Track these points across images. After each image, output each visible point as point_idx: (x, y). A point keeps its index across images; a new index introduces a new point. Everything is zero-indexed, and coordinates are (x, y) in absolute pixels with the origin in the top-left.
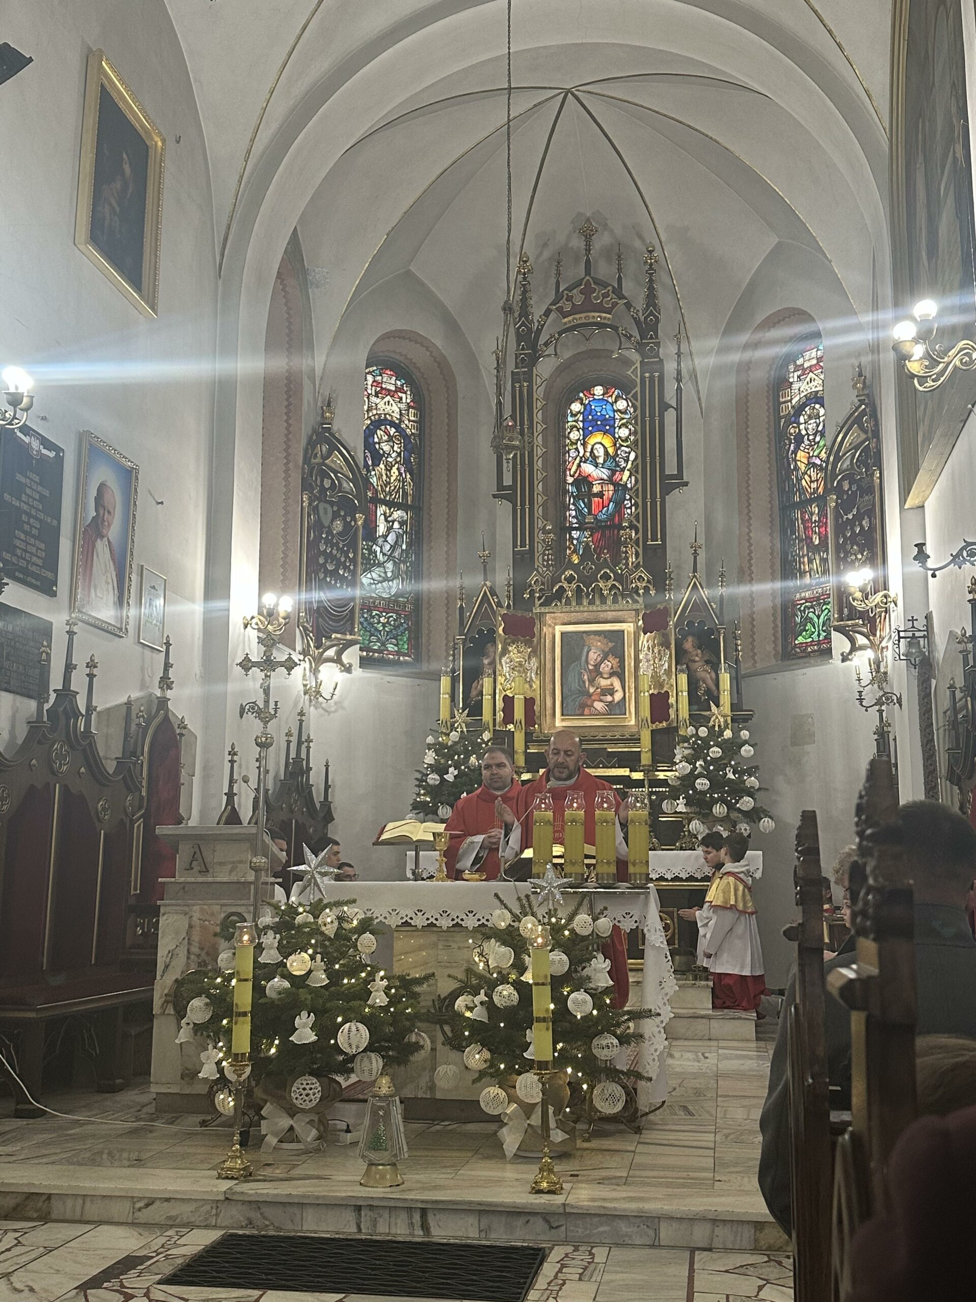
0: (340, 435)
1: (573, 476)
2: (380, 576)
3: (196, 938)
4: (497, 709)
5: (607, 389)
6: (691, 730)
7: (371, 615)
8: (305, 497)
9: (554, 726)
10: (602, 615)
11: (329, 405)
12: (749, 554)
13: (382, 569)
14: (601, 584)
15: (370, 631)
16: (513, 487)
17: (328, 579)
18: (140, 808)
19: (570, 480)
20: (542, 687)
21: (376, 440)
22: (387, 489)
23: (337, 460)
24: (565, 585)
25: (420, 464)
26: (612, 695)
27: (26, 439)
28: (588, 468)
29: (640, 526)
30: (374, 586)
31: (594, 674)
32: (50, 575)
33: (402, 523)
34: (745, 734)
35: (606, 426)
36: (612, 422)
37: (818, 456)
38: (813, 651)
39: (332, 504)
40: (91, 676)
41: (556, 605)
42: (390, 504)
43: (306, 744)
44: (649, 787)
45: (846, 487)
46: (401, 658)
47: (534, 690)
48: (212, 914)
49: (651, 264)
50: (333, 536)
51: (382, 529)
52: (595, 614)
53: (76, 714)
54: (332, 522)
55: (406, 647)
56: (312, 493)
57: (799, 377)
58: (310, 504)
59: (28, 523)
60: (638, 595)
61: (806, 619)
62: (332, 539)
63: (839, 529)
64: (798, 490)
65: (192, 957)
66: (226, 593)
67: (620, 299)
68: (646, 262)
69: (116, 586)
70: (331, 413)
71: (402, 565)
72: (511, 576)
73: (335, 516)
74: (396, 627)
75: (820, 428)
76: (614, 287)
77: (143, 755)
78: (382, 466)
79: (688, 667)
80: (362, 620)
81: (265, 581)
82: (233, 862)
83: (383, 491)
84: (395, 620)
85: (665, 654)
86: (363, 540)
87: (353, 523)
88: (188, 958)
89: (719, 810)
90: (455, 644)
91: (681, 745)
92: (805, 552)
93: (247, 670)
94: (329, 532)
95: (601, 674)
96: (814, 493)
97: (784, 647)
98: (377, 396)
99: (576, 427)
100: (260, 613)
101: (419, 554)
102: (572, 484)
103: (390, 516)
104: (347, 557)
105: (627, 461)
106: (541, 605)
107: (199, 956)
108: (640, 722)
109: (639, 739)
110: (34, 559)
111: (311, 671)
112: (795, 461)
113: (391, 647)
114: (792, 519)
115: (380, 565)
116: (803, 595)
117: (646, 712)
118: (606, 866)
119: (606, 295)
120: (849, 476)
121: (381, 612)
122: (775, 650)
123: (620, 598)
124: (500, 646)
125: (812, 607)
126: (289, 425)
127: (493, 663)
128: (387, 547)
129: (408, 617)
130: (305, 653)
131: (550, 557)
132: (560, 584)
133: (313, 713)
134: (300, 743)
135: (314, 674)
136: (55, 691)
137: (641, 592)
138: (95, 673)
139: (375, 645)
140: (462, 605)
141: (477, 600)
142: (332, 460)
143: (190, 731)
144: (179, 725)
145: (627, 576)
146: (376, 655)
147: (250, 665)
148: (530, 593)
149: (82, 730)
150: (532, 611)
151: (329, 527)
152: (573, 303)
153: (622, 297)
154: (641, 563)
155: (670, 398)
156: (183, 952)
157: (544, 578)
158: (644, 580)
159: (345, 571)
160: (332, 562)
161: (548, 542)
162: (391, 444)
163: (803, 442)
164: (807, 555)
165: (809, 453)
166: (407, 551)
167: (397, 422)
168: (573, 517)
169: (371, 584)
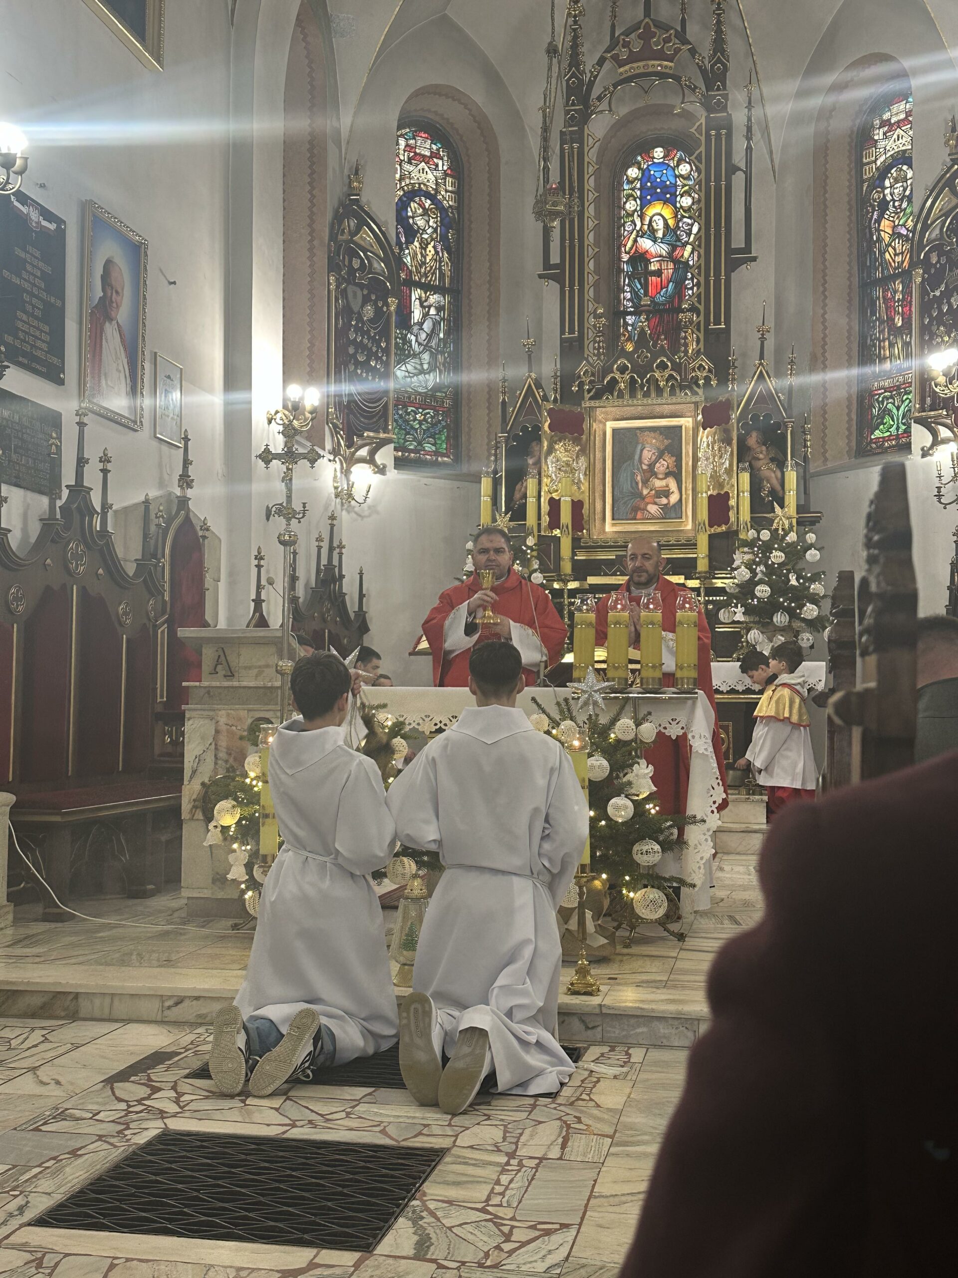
0: (369, 207)
1: (628, 253)
2: (415, 368)
3: (223, 743)
4: (542, 513)
5: (668, 152)
6: (752, 534)
7: (406, 412)
8: (332, 279)
9: (604, 532)
10: (658, 409)
11: (357, 173)
12: (823, 339)
13: (417, 361)
14: (657, 375)
15: (405, 430)
16: (561, 266)
17: (359, 371)
18: (164, 612)
19: (625, 257)
20: (592, 490)
21: (410, 214)
22: (423, 270)
23: (366, 237)
24: (617, 376)
26: (667, 497)
27: (24, 209)
28: (646, 244)
29: (701, 308)
30: (409, 379)
31: (648, 475)
32: (56, 361)
33: (439, 309)
34: (811, 537)
35: (667, 195)
36: (673, 190)
37: (904, 225)
38: (890, 447)
39: (362, 287)
40: (105, 472)
41: (607, 398)
42: (427, 288)
43: (337, 550)
44: (706, 595)
45: (934, 260)
46: (439, 459)
47: (583, 492)
48: (239, 719)
49: (719, 4)
50: (363, 323)
51: (417, 315)
52: (650, 408)
53: (92, 512)
54: (362, 306)
55: (444, 446)
56: (340, 274)
57: (885, 134)
58: (338, 287)
59: (30, 303)
60: (698, 386)
61: (884, 411)
62: (363, 326)
63: (925, 309)
64: (881, 264)
65: (220, 762)
66: (248, 386)
67: (683, 44)
68: (713, 1)
69: (128, 375)
70: (359, 183)
71: (439, 356)
72: (558, 366)
73: (366, 300)
74: (434, 425)
75: (907, 193)
76: (676, 30)
77: (164, 557)
78: (416, 244)
79: (751, 465)
80: (396, 417)
81: (290, 371)
82: (260, 667)
83: (418, 272)
84: (432, 417)
85: (726, 452)
87: (385, 309)
88: (216, 764)
90: (497, 443)
91: (741, 549)
92: (886, 336)
93: (267, 462)
94: (360, 319)
95: (655, 475)
96: (898, 268)
97: (859, 443)
98: (409, 162)
99: (632, 195)
100: (285, 407)
101: (457, 343)
102: (627, 262)
103: (426, 301)
104: (379, 346)
105: (689, 234)
106: (591, 398)
107: (226, 761)
108: (697, 526)
109: (696, 545)
110: (39, 343)
111: (342, 472)
112: (878, 230)
113: (428, 447)
114: (872, 298)
115: (415, 355)
116: (882, 383)
117: (704, 514)
118: (651, 671)
119: (667, 40)
120: (938, 248)
121: (417, 409)
122: (850, 447)
123: (678, 391)
124: (545, 444)
125: (892, 397)
126: (313, 196)
127: (538, 463)
128: (423, 336)
129: (446, 414)
130: (335, 452)
131: (601, 344)
132: (612, 375)
133: (345, 517)
134: (331, 549)
135: (346, 475)
136: (67, 486)
137: (701, 382)
138: (109, 468)
139: (411, 444)
140: (504, 399)
141: (520, 394)
142: (361, 237)
143: (213, 533)
144: (201, 527)
145: (685, 365)
146: (412, 455)
147: (271, 457)
148: (579, 386)
149: (98, 529)
150: (580, 405)
151: (359, 313)
152: (630, 50)
153: (685, 42)
154: (702, 350)
155: (739, 159)
156: (210, 758)
157: (595, 368)
158: (704, 368)
159: (377, 362)
160: (362, 353)
161: (599, 327)
162: (427, 218)
163: (888, 209)
164: (888, 338)
165: (894, 222)
166: (444, 340)
167: (433, 192)
168: (628, 300)
169: (406, 377)
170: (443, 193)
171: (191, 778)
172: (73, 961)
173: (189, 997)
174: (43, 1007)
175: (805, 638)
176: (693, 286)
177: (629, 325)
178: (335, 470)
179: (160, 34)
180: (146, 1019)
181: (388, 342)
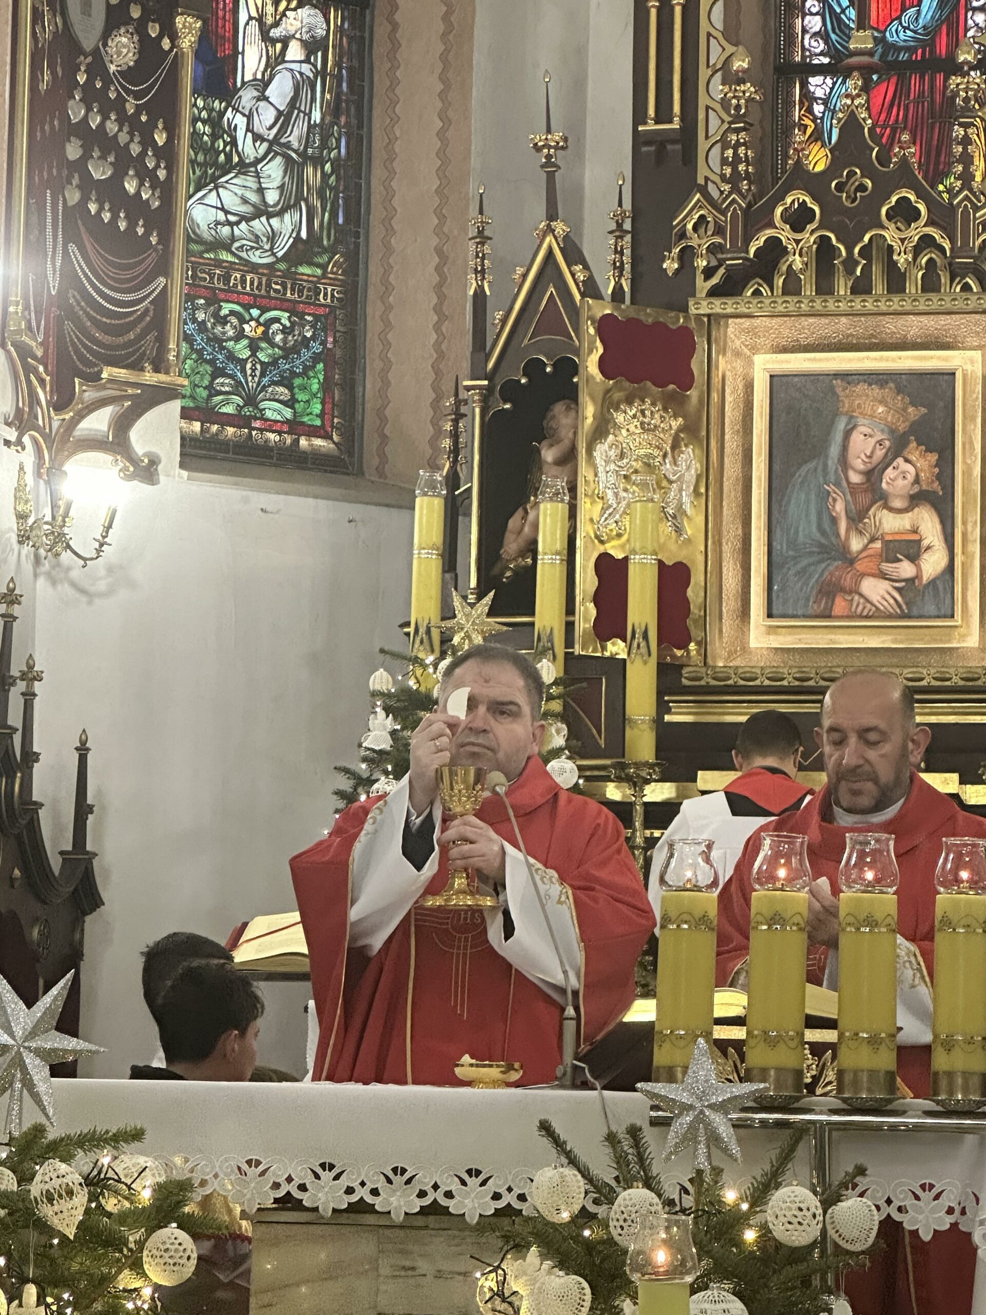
2: (245, 201)
4: (579, 597)
7: (216, 315)
9: (745, 649)
10: (892, 327)
13: (251, 182)
14: (891, 234)
15: (212, 362)
17: (93, 207)
20: (712, 533)
24: (785, 234)
26: (914, 558)
30: (226, 230)
31: (864, 499)
33: (312, 46)
43: (21, 686)
46: (303, 442)
47: (689, 541)
50: (107, 80)
51: (251, 60)
52: (871, 321)
55: (317, 408)
62: (105, 87)
71: (309, 170)
72: (627, 205)
73: (115, 20)
74: (288, 352)
80: (190, 328)
84: (285, 331)
86: (196, 91)
87: (166, 44)
90: (458, 402)
94: (98, 67)
95: (882, 498)
101: (359, 136)
103: (276, 24)
104: (148, 141)
106: (714, 293)
111: (38, 475)
113: (274, 411)
115: (243, 167)
118: (865, 1050)
121: (247, 307)
123: (944, 278)
124: (589, 411)
127: (569, 458)
128: (267, 116)
129: (323, 323)
130: (22, 421)
131: (741, 151)
132: (769, 232)
133: (43, 596)
134: (5, 683)
135: (48, 482)
139: (227, 402)
140: (481, 288)
141: (525, 276)
145: (966, 211)
146: (230, 430)
148: (681, 258)
150: (685, 309)
151: (96, 53)
157: (723, 212)
159: (141, 184)
160: (103, 157)
161: (738, 107)
166: (324, 130)
168: (815, 35)
169: (217, 223)
177: (816, 99)
178: (21, 468)
181: (172, 130)
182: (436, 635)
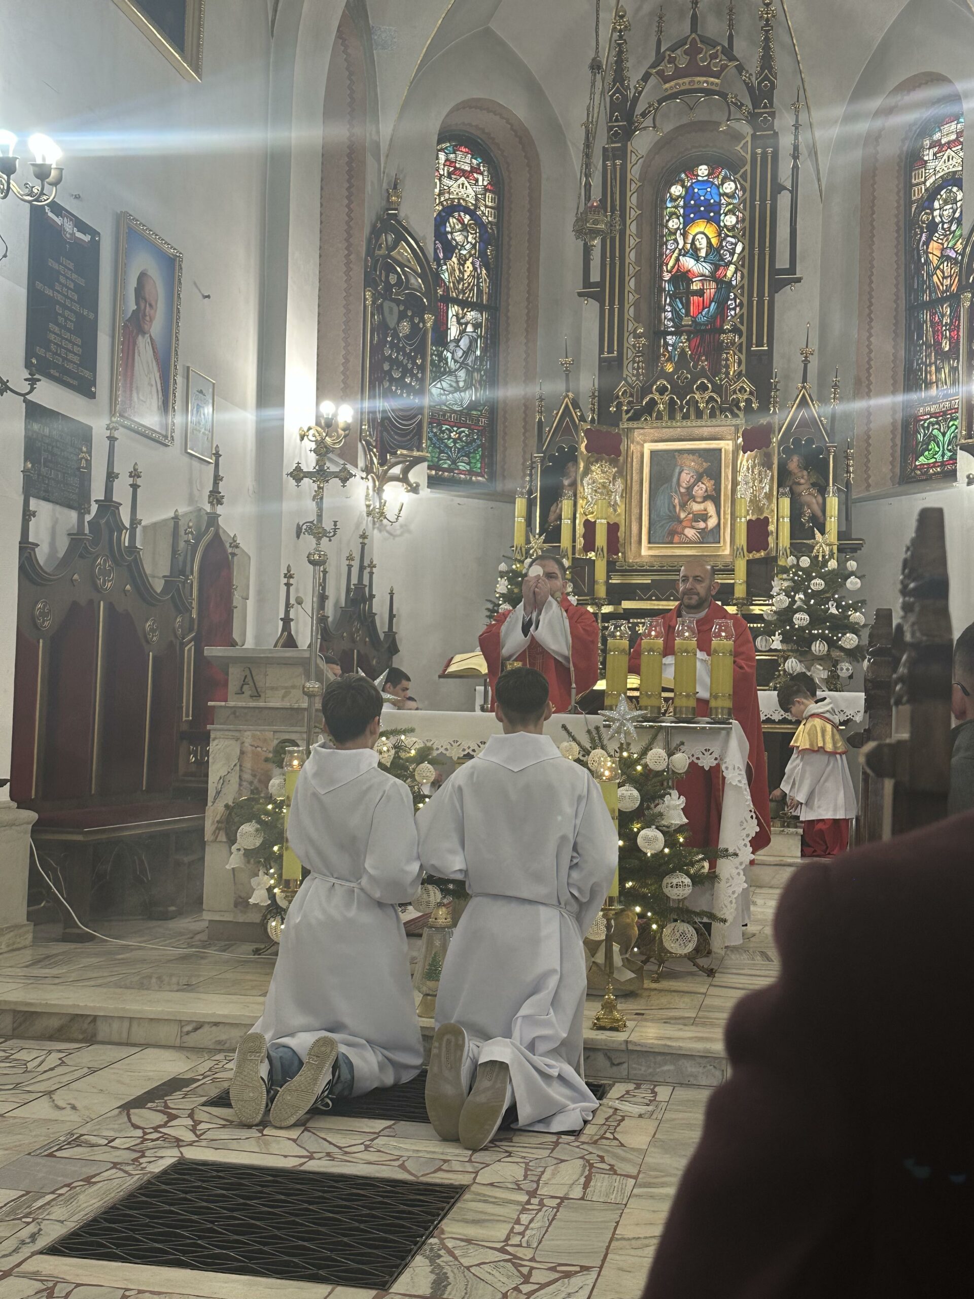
0: (408, 223)
1: (670, 272)
2: (451, 386)
3: (248, 764)
4: (577, 536)
5: (713, 170)
6: (791, 560)
7: (440, 429)
8: (368, 296)
9: (640, 555)
10: (698, 432)
11: (395, 188)
12: (868, 363)
13: (453, 378)
14: (697, 396)
15: (439, 448)
16: (601, 284)
18: (191, 630)
19: (667, 276)
20: (628, 511)
21: (448, 229)
22: (460, 287)
23: (404, 252)
24: (657, 397)
25: (498, 256)
26: (705, 520)
27: (58, 221)
28: (688, 263)
29: (744, 329)
30: (444, 397)
31: (686, 498)
32: (87, 374)
33: (477, 326)
34: (852, 565)
35: (711, 213)
36: (717, 208)
37: (953, 248)
38: (935, 474)
39: (398, 302)
40: (135, 487)
41: (646, 419)
42: (465, 304)
43: (368, 570)
46: (474, 478)
47: (619, 515)
48: (265, 740)
49: (767, 20)
50: (399, 340)
51: (453, 331)
52: (690, 430)
53: (120, 527)
54: (398, 323)
55: (479, 465)
56: (376, 289)
57: (935, 154)
58: (374, 302)
59: (63, 315)
60: (739, 408)
61: (930, 436)
62: (398, 342)
64: (929, 287)
65: (244, 783)
66: (280, 402)
67: (730, 60)
68: (761, 17)
69: (160, 388)
70: (398, 197)
71: (476, 374)
72: (596, 386)
73: (402, 316)
74: (468, 444)
75: (957, 215)
76: (723, 47)
77: (192, 573)
79: (791, 490)
80: (431, 435)
81: (323, 389)
82: (286, 688)
83: (456, 288)
84: (467, 436)
85: (766, 476)
86: (432, 344)
87: (421, 325)
88: (240, 785)
89: (819, 647)
90: (533, 463)
91: (780, 576)
92: (933, 360)
93: (298, 480)
94: (395, 335)
95: (693, 498)
96: (946, 291)
97: (903, 469)
98: (449, 177)
99: (675, 213)
100: (318, 424)
101: (494, 361)
102: (669, 281)
103: (463, 317)
104: (414, 363)
105: (732, 254)
106: (629, 419)
107: (251, 783)
108: (735, 552)
109: (733, 570)
110: (70, 356)
111: (374, 491)
112: (927, 253)
113: (462, 466)
115: (451, 373)
116: (928, 409)
117: (742, 540)
118: (684, 700)
119: (714, 56)
121: (452, 427)
122: (893, 473)
123: (718, 413)
124: (582, 465)
125: (937, 423)
126: (351, 210)
127: (574, 485)
128: (460, 353)
129: (481, 433)
130: (368, 470)
131: (640, 364)
132: (651, 396)
133: (376, 536)
134: (362, 568)
135: (378, 494)
136: (96, 501)
137: (742, 404)
138: (138, 483)
139: (445, 463)
140: (540, 419)
141: (557, 414)
142: (399, 252)
143: (243, 551)
144: (231, 544)
145: (726, 387)
146: (446, 474)
147: (302, 475)
148: (617, 406)
149: (127, 544)
150: (618, 426)
151: (395, 329)
152: (676, 65)
153: (732, 58)
154: (744, 372)
155: (784, 177)
156: (234, 779)
157: (633, 388)
158: (746, 391)
159: (412, 379)
160: (397, 369)
161: (639, 347)
162: (465, 234)
163: (937, 232)
164: (935, 363)
165: (943, 244)
166: (481, 358)
167: (472, 208)
168: (669, 320)
169: (441, 394)
170: (482, 208)
171: (215, 799)
172: (92, 983)
173: (209, 1023)
174: (60, 1029)
175: (845, 668)
176: (736, 306)
177: (670, 345)
178: (368, 488)
179: (199, 45)
180: (163, 1043)
181: (424, 359)
182: (523, 550)
